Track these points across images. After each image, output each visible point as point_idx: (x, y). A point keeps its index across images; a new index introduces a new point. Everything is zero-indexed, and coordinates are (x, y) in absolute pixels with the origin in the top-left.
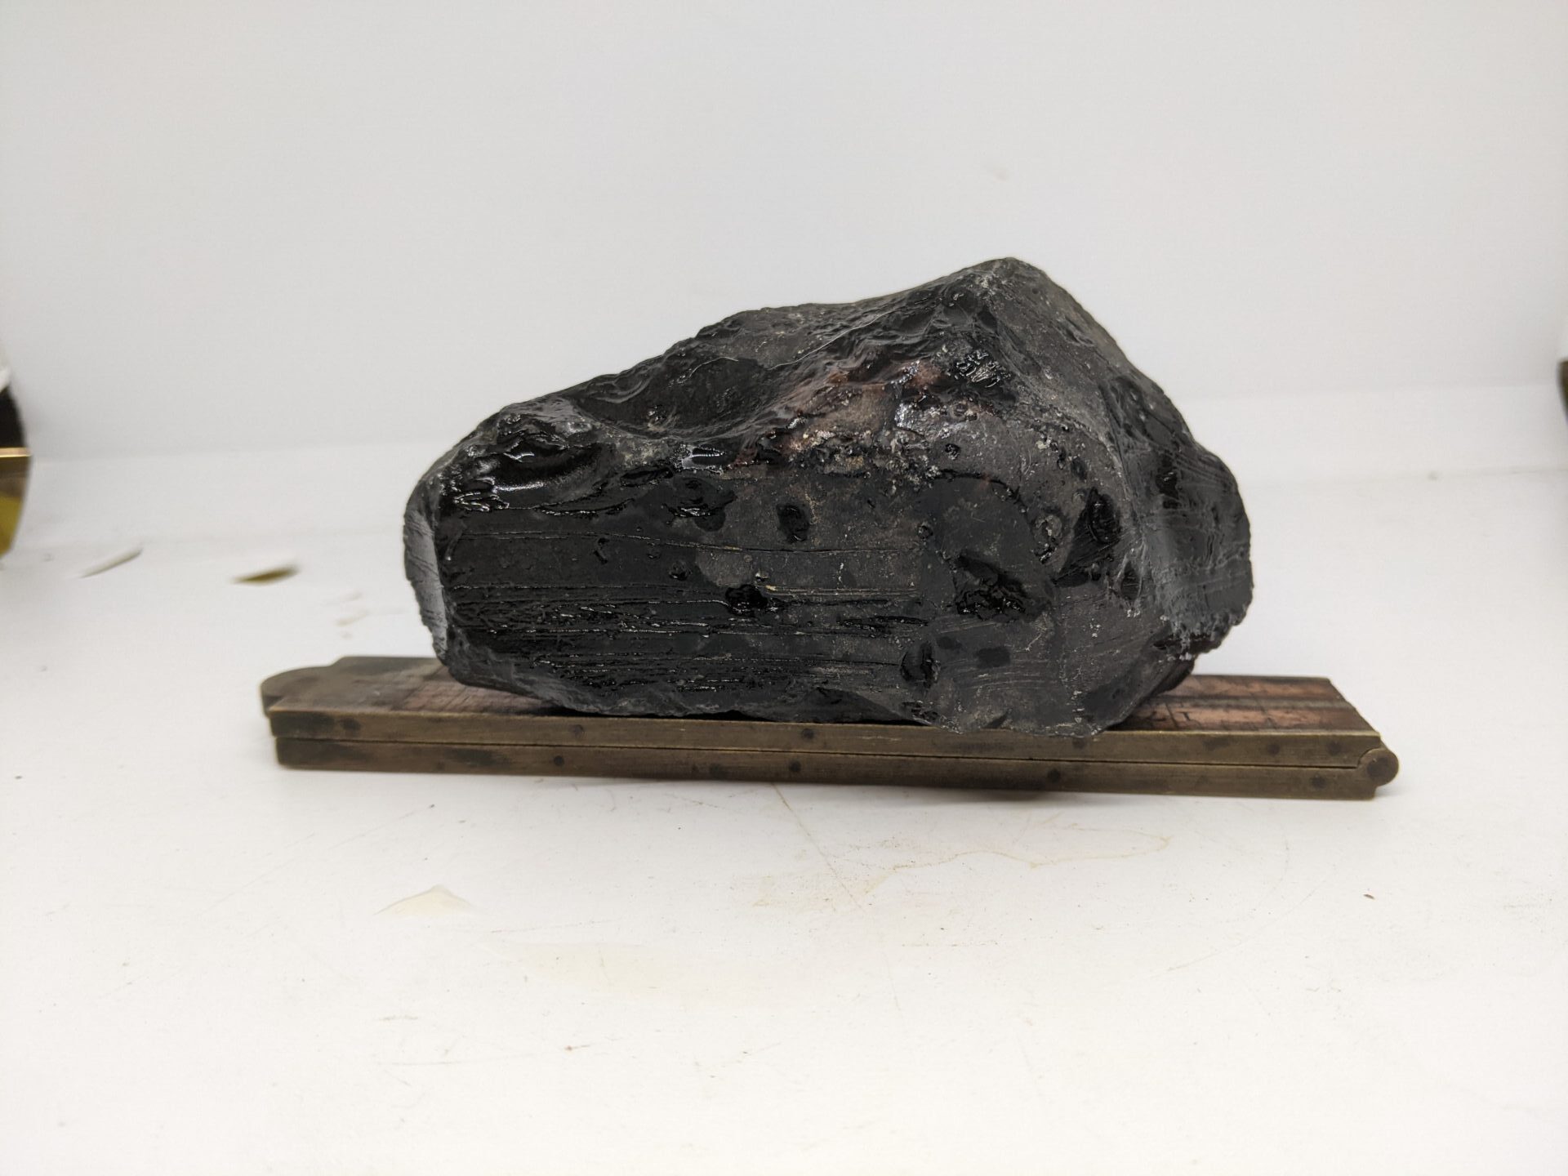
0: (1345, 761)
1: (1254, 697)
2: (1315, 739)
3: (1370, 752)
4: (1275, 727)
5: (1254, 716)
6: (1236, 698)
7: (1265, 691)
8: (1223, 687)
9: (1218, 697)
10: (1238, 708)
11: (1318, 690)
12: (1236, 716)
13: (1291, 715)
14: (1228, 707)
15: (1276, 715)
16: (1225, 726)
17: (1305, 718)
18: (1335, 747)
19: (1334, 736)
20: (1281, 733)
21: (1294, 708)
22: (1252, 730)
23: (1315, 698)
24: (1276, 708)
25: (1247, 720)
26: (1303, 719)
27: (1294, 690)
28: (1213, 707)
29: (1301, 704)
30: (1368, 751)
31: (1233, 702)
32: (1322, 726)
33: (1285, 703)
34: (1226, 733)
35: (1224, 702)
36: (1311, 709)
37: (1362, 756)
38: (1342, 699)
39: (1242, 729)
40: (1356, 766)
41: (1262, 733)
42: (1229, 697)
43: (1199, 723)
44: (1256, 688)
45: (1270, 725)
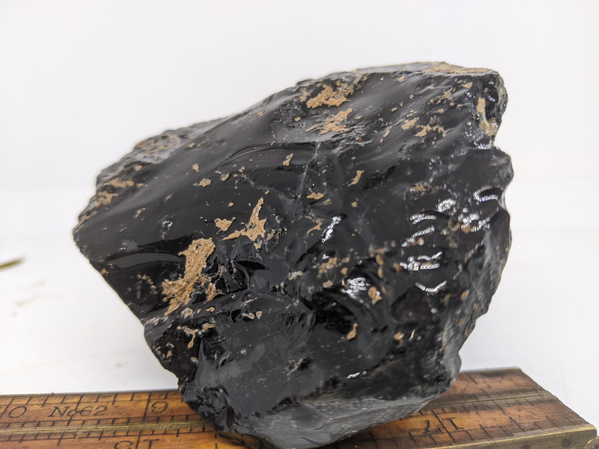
1: (486, 394)
4: (523, 430)
6: (474, 396)
7: (489, 387)
9: (463, 397)
10: (483, 408)
11: (522, 382)
12: (487, 419)
13: (523, 413)
14: (476, 409)
15: (514, 414)
16: (487, 433)
17: (534, 414)
19: (567, 434)
20: (531, 437)
21: (519, 403)
22: (508, 435)
24: (509, 405)
25: (498, 423)
26: (534, 416)
27: (506, 384)
28: (466, 410)
29: (521, 399)
30: (588, 442)
31: (475, 402)
32: (554, 424)
33: (511, 399)
34: (492, 441)
35: (469, 403)
36: (531, 403)
38: (542, 389)
39: (500, 436)
41: (517, 438)
42: (470, 397)
43: (467, 433)
44: (482, 384)
45: (516, 427)
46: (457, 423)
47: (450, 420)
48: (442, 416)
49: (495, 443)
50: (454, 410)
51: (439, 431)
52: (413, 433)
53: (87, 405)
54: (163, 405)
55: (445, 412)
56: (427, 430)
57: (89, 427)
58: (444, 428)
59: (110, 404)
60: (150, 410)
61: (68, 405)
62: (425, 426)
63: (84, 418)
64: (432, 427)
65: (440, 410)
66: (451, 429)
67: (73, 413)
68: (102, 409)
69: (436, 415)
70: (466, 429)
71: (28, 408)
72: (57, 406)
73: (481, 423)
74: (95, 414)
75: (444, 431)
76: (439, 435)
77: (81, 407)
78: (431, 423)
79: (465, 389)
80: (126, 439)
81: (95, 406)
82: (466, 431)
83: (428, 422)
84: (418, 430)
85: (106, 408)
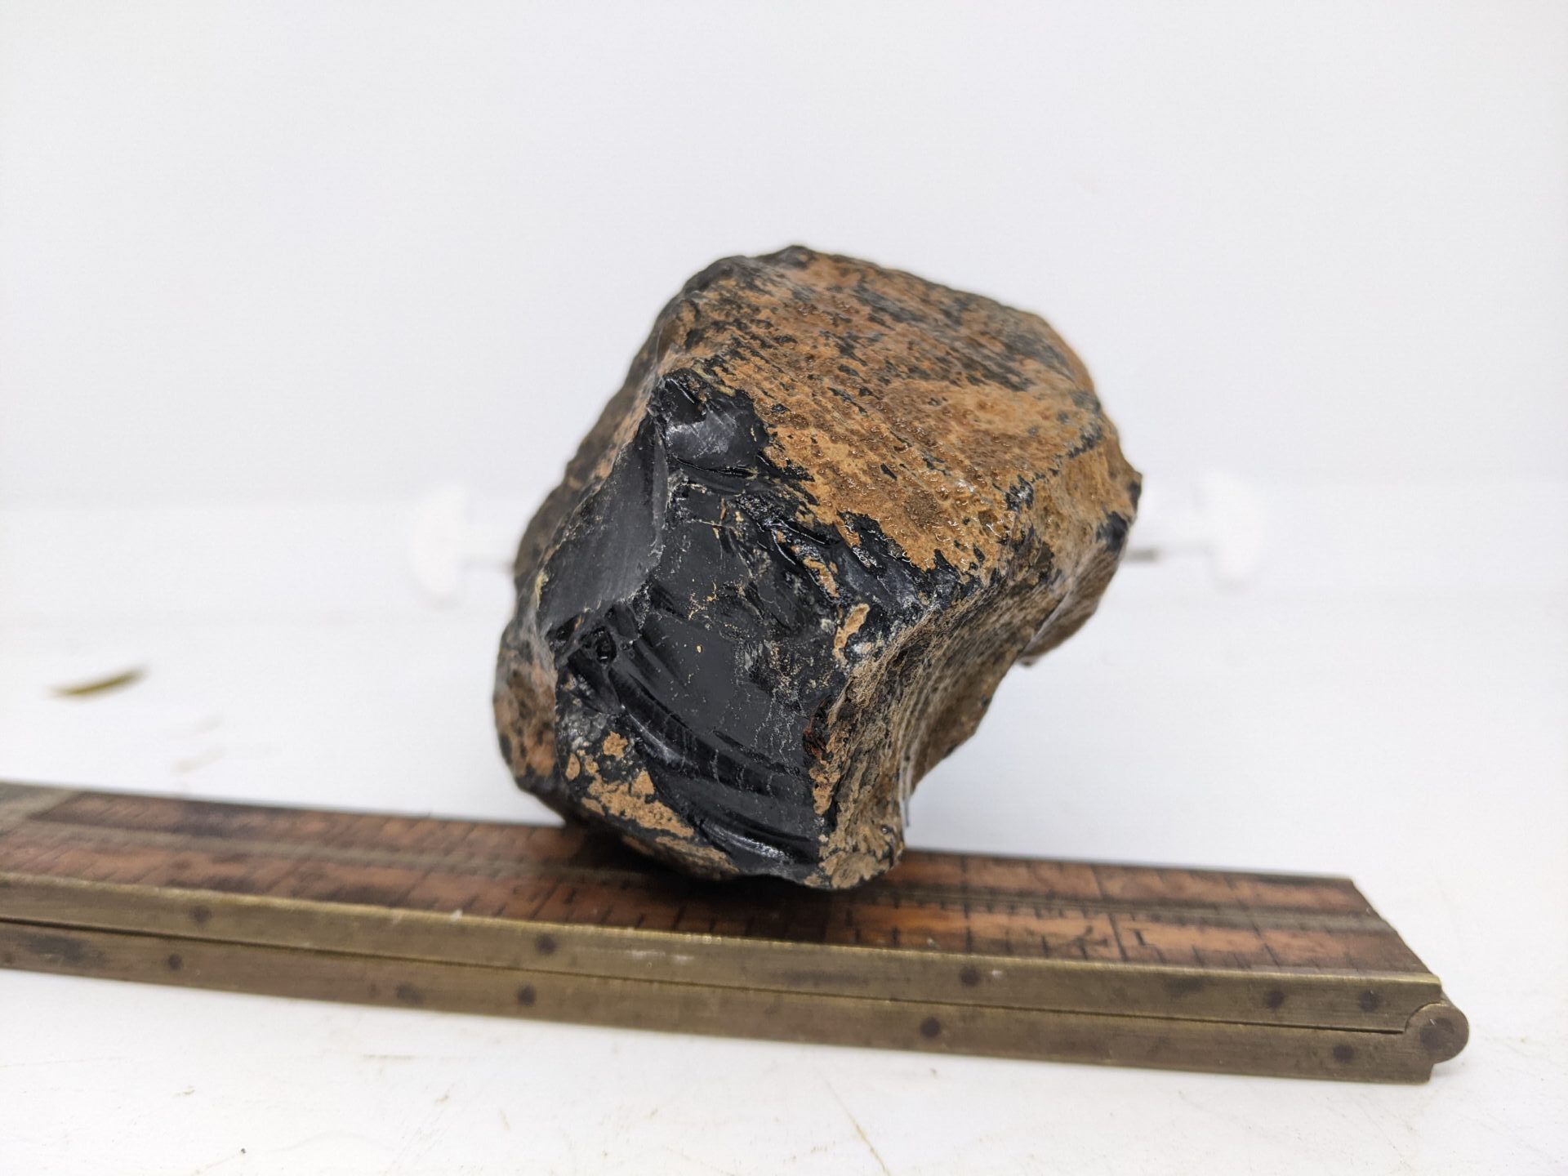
0: (1386, 1023)
1: (1243, 906)
2: (1339, 987)
3: (1424, 1008)
4: (1278, 963)
5: (1245, 942)
6: (1214, 906)
7: (1259, 897)
8: (1194, 888)
9: (1189, 904)
10: (1221, 924)
11: (1336, 898)
12: (1216, 941)
13: (1300, 942)
14: (1204, 923)
15: (1278, 940)
16: (1199, 959)
17: (1321, 946)
18: (1371, 999)
19: (1370, 982)
20: (1287, 975)
21: (1304, 928)
22: (1241, 966)
23: (1332, 911)
24: (1278, 927)
25: (1230, 948)
26: (1318, 949)
27: (1303, 897)
28: (1181, 922)
29: (1312, 921)
30: (1422, 1007)
31: (1210, 914)
32: (1352, 964)
33: (1291, 919)
34: (1201, 971)
35: (1198, 913)
36: (1330, 931)
37: (1412, 1015)
38: (1375, 915)
39: (1226, 964)
40: (1402, 1029)
41: (1256, 973)
42: (1203, 905)
43: (1159, 952)
44: (1245, 891)
45: (1268, 957)
46: (1148, 938)
47: (1138, 932)
48: (1125, 925)
50: (1156, 919)
51: (1104, 942)
52: (1051, 940)
55: (1133, 920)
56: (1081, 938)
58: (1118, 939)
62: (1080, 933)
64: (1097, 936)
65: (1126, 916)
66: (1130, 941)
69: (1113, 920)
70: (1159, 947)
73: (1200, 944)
75: (1113, 943)
76: (1099, 947)
78: (1095, 931)
79: (1201, 894)
83: (1090, 930)
84: (1063, 937)
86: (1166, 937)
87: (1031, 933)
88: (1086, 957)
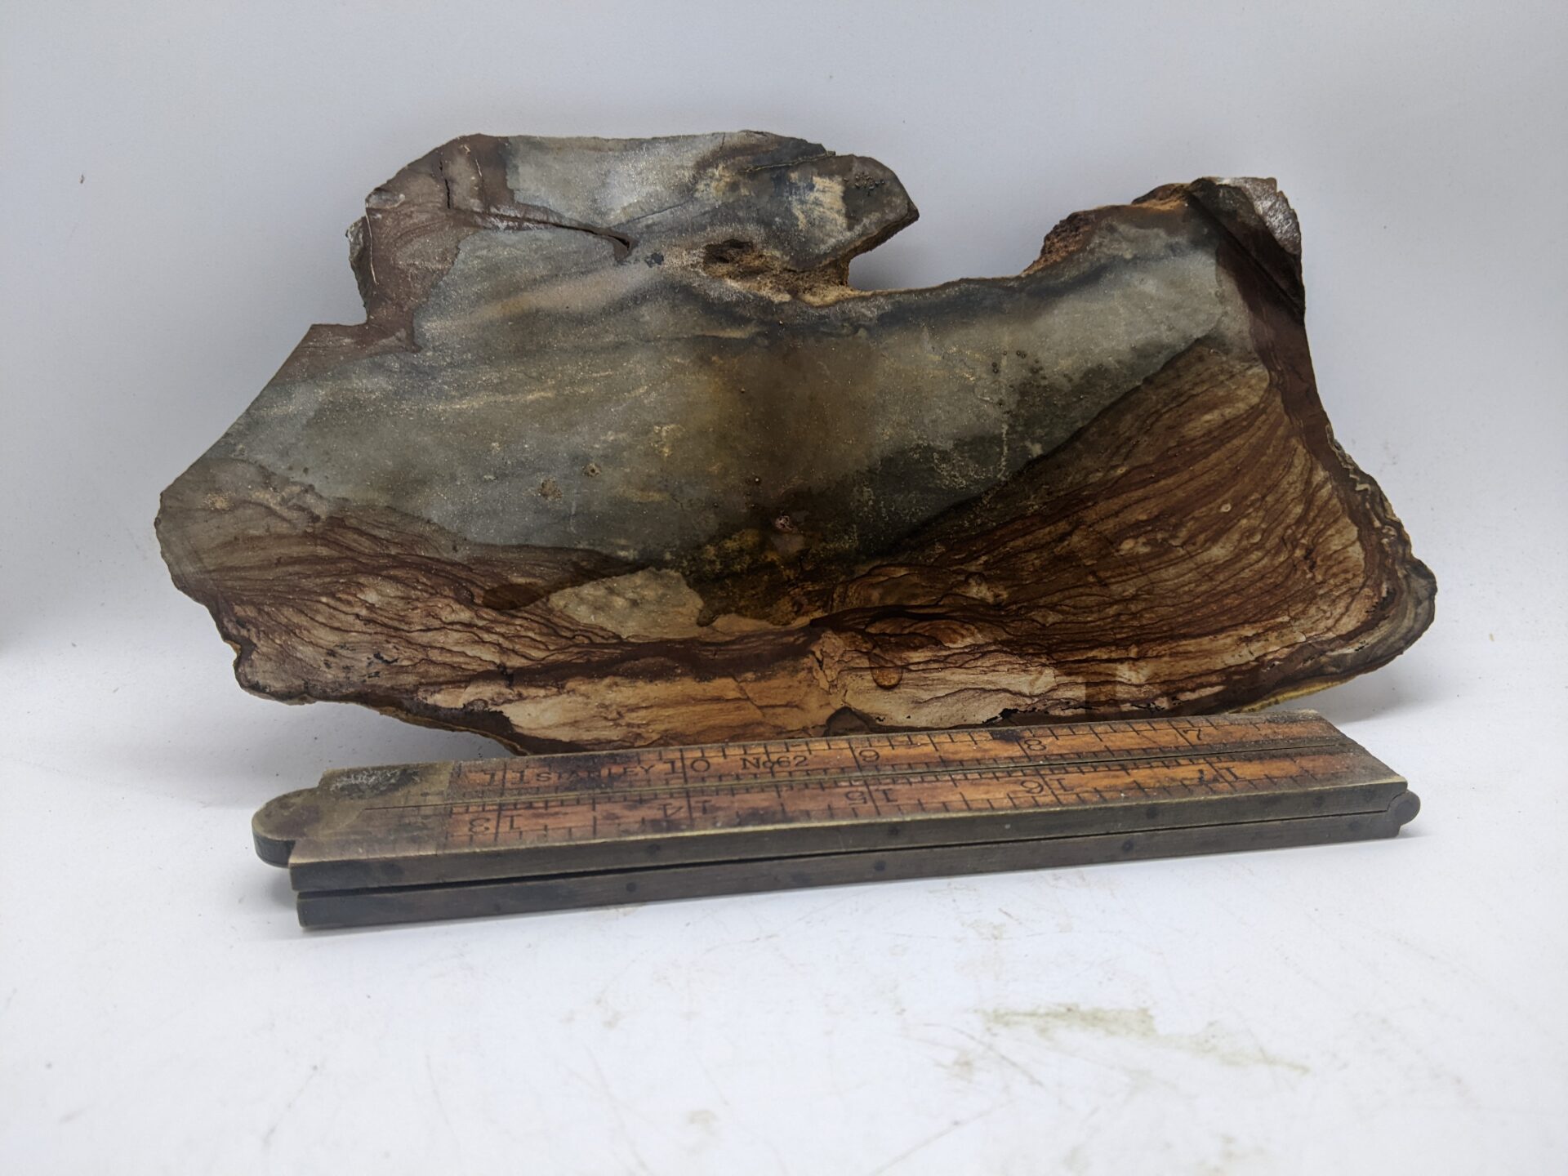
46: (1238, 773)
47: (1228, 769)
48: (1220, 765)
49: (1283, 794)
50: (1231, 759)
51: (1215, 780)
52: (1187, 782)
53: (779, 755)
54: (873, 753)
55: (1220, 761)
56: (1201, 779)
57: (800, 777)
58: (1222, 777)
59: (807, 754)
60: (860, 759)
61: (756, 756)
62: (1198, 775)
63: (788, 769)
64: (1208, 775)
65: (1214, 759)
66: (1231, 778)
67: (769, 764)
68: (802, 759)
69: (1210, 764)
70: (1248, 778)
71: (710, 760)
72: (744, 757)
73: (1267, 773)
74: (797, 765)
75: (1221, 780)
76: (1217, 784)
77: (774, 757)
78: (1205, 773)
79: (1244, 736)
80: (853, 789)
81: (791, 756)
82: (1249, 781)
83: (1201, 771)
84: (1192, 779)
85: (805, 759)
86: (1248, 770)
87: (1173, 780)
88: (1215, 793)
